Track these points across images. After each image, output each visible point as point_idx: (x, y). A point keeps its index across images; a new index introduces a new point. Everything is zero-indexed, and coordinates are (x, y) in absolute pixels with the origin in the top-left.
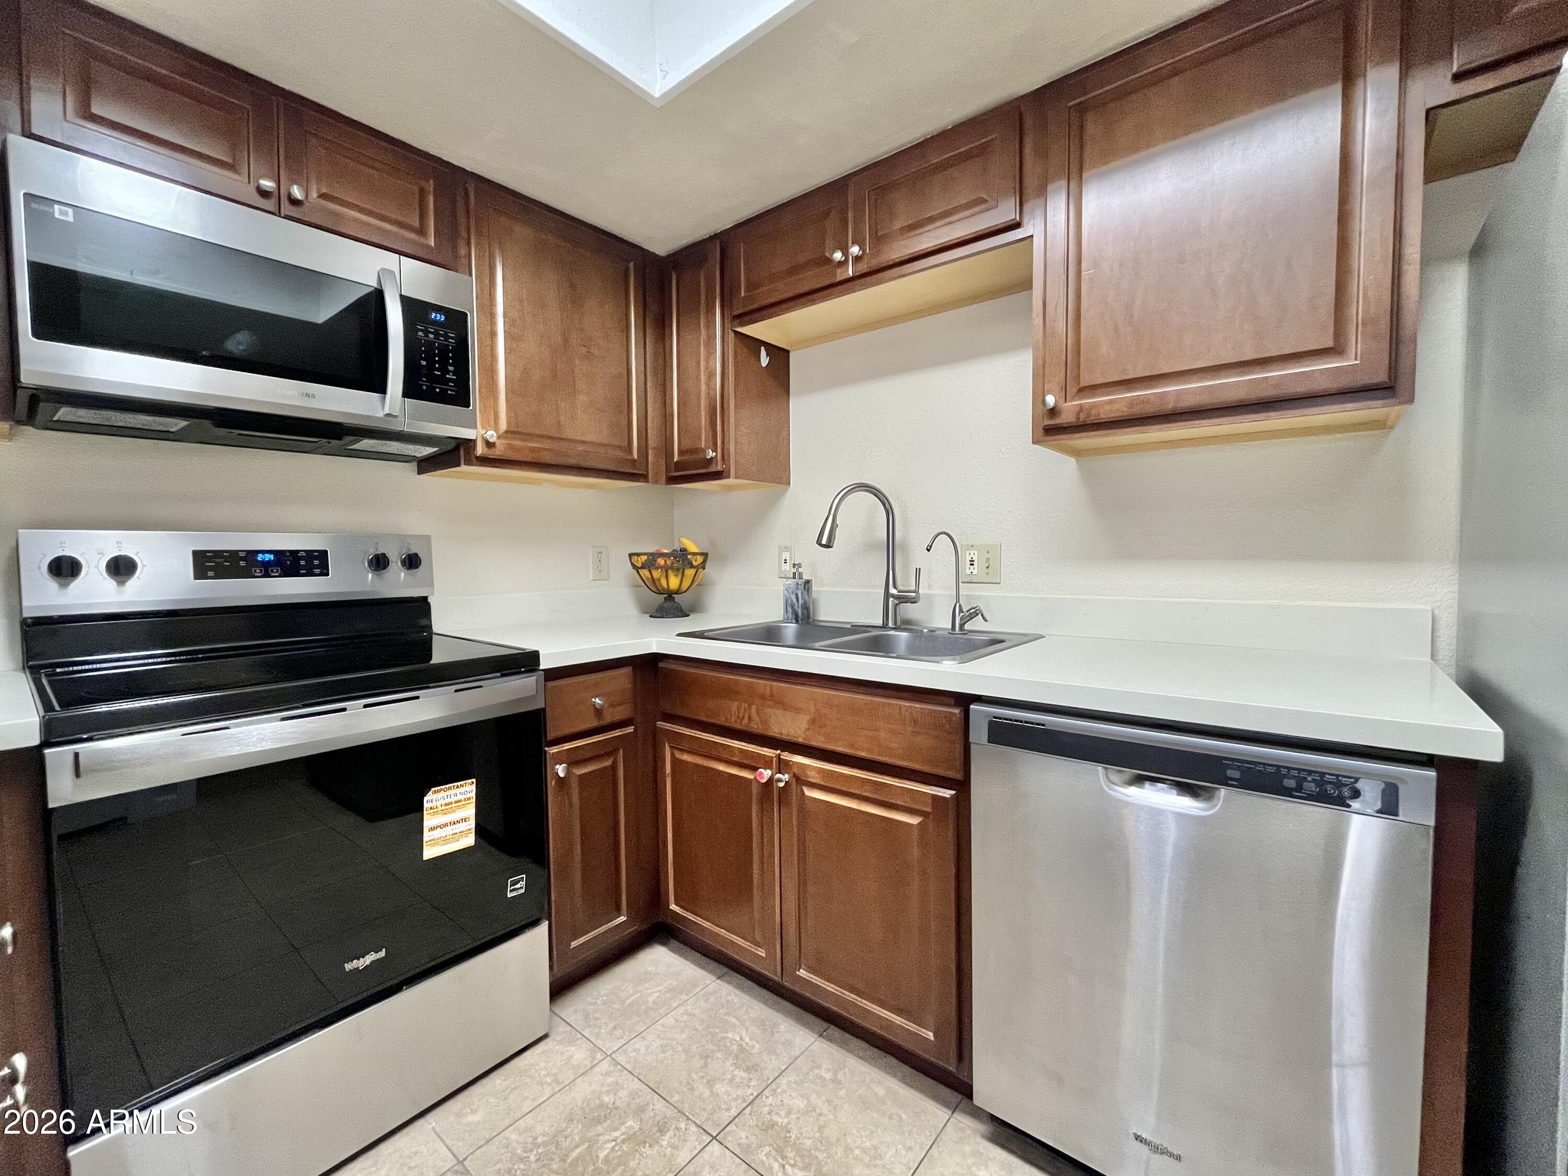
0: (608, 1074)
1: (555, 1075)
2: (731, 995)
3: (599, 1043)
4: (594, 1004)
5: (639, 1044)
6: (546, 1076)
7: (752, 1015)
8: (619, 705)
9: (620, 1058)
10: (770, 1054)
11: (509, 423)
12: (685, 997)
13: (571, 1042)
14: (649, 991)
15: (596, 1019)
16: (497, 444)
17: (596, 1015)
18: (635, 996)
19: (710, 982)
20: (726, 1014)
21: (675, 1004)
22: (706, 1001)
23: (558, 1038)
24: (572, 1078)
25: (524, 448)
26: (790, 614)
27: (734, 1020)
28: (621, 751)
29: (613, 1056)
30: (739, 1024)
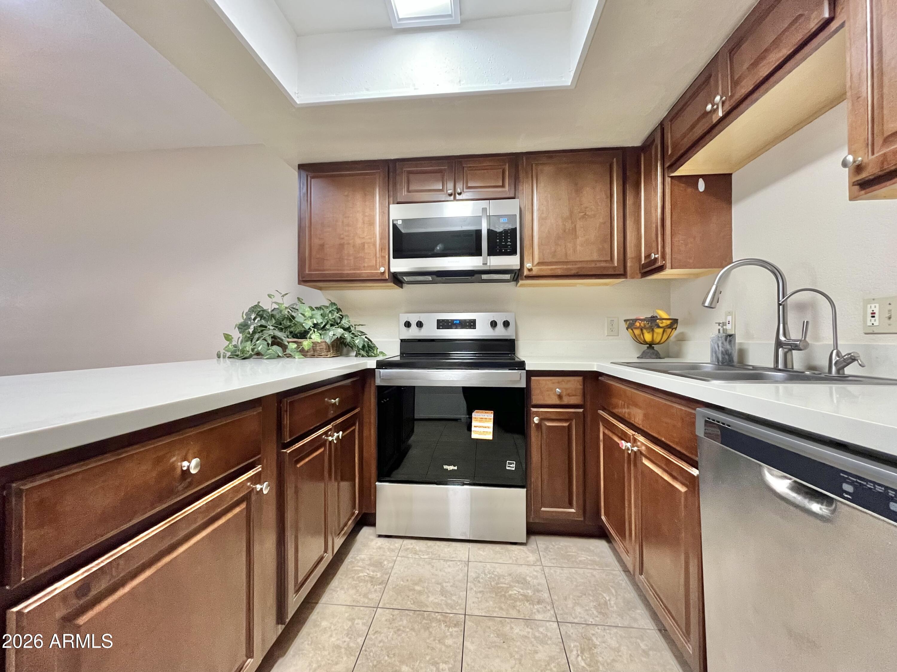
0: (537, 571)
1: (517, 558)
2: (623, 581)
3: (543, 560)
4: (553, 546)
5: (559, 570)
6: (514, 557)
7: (626, 596)
8: (573, 396)
9: (547, 570)
10: (619, 615)
11: (539, 259)
12: (597, 568)
13: (532, 552)
14: (582, 556)
15: (550, 551)
16: (534, 269)
17: (551, 550)
18: (574, 554)
19: (617, 569)
20: (612, 587)
21: (589, 567)
22: (606, 575)
23: (530, 548)
24: (522, 563)
25: (546, 270)
26: (714, 358)
27: (613, 591)
28: (574, 420)
29: (544, 567)
30: (614, 594)
